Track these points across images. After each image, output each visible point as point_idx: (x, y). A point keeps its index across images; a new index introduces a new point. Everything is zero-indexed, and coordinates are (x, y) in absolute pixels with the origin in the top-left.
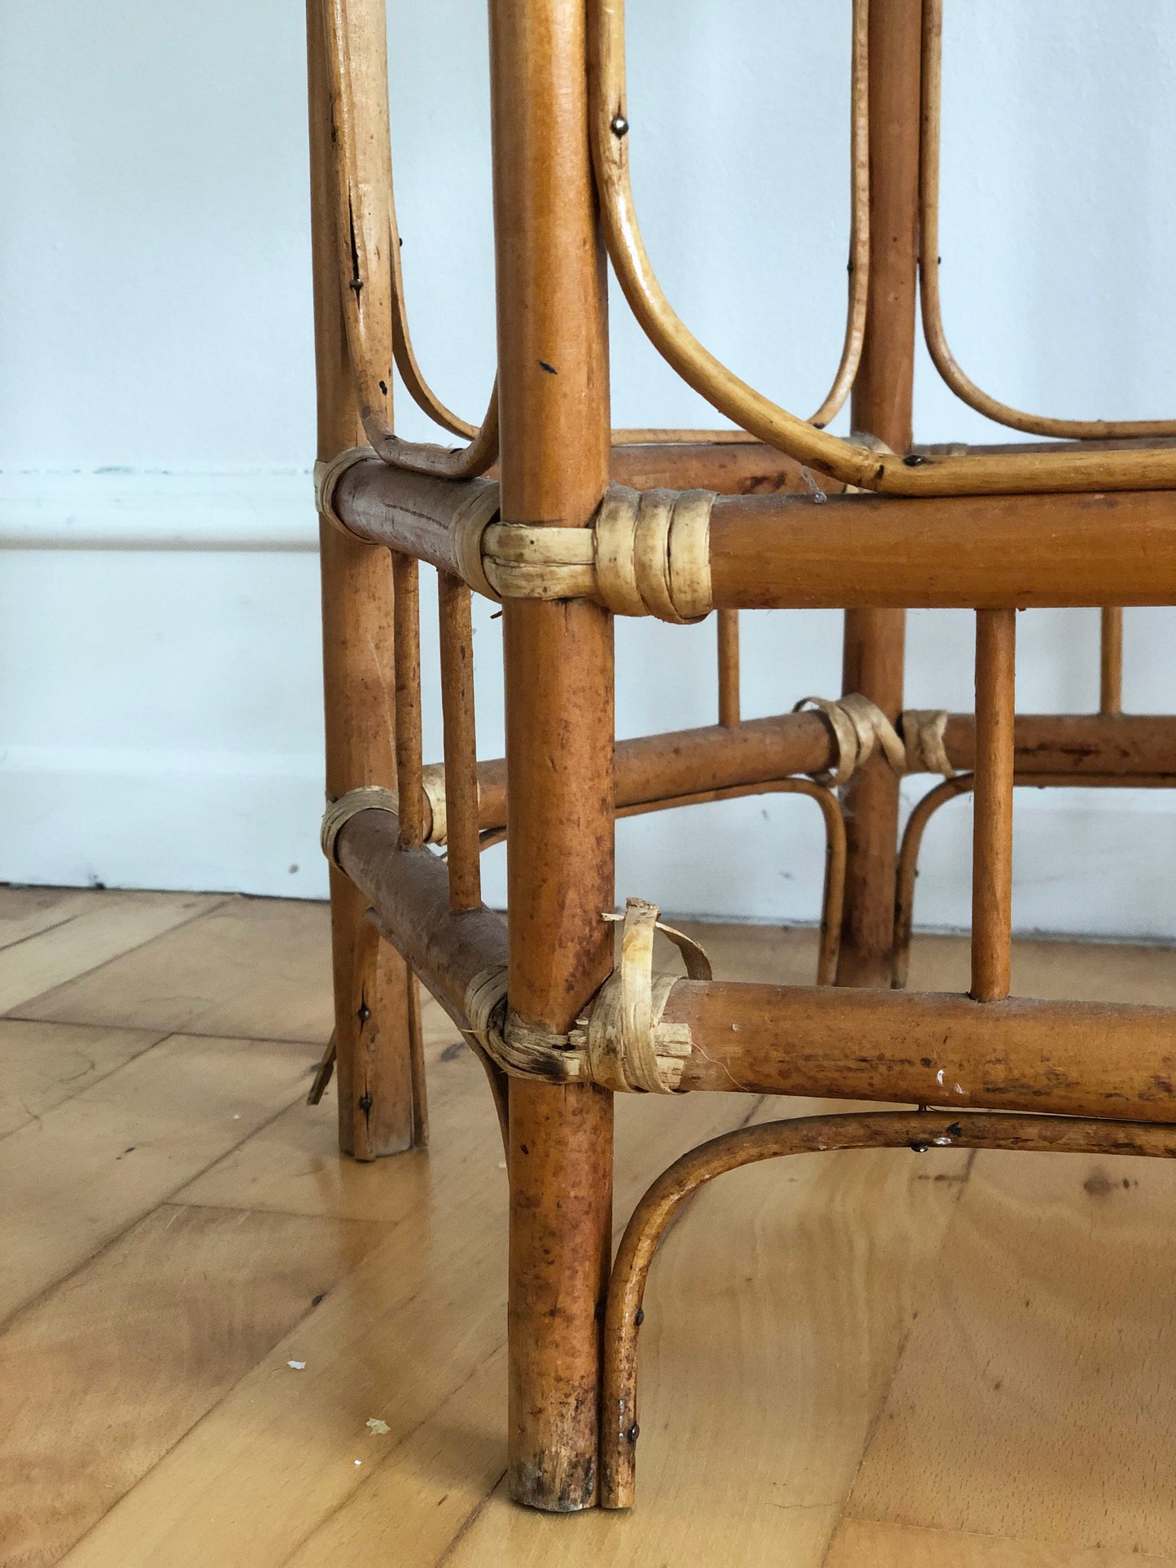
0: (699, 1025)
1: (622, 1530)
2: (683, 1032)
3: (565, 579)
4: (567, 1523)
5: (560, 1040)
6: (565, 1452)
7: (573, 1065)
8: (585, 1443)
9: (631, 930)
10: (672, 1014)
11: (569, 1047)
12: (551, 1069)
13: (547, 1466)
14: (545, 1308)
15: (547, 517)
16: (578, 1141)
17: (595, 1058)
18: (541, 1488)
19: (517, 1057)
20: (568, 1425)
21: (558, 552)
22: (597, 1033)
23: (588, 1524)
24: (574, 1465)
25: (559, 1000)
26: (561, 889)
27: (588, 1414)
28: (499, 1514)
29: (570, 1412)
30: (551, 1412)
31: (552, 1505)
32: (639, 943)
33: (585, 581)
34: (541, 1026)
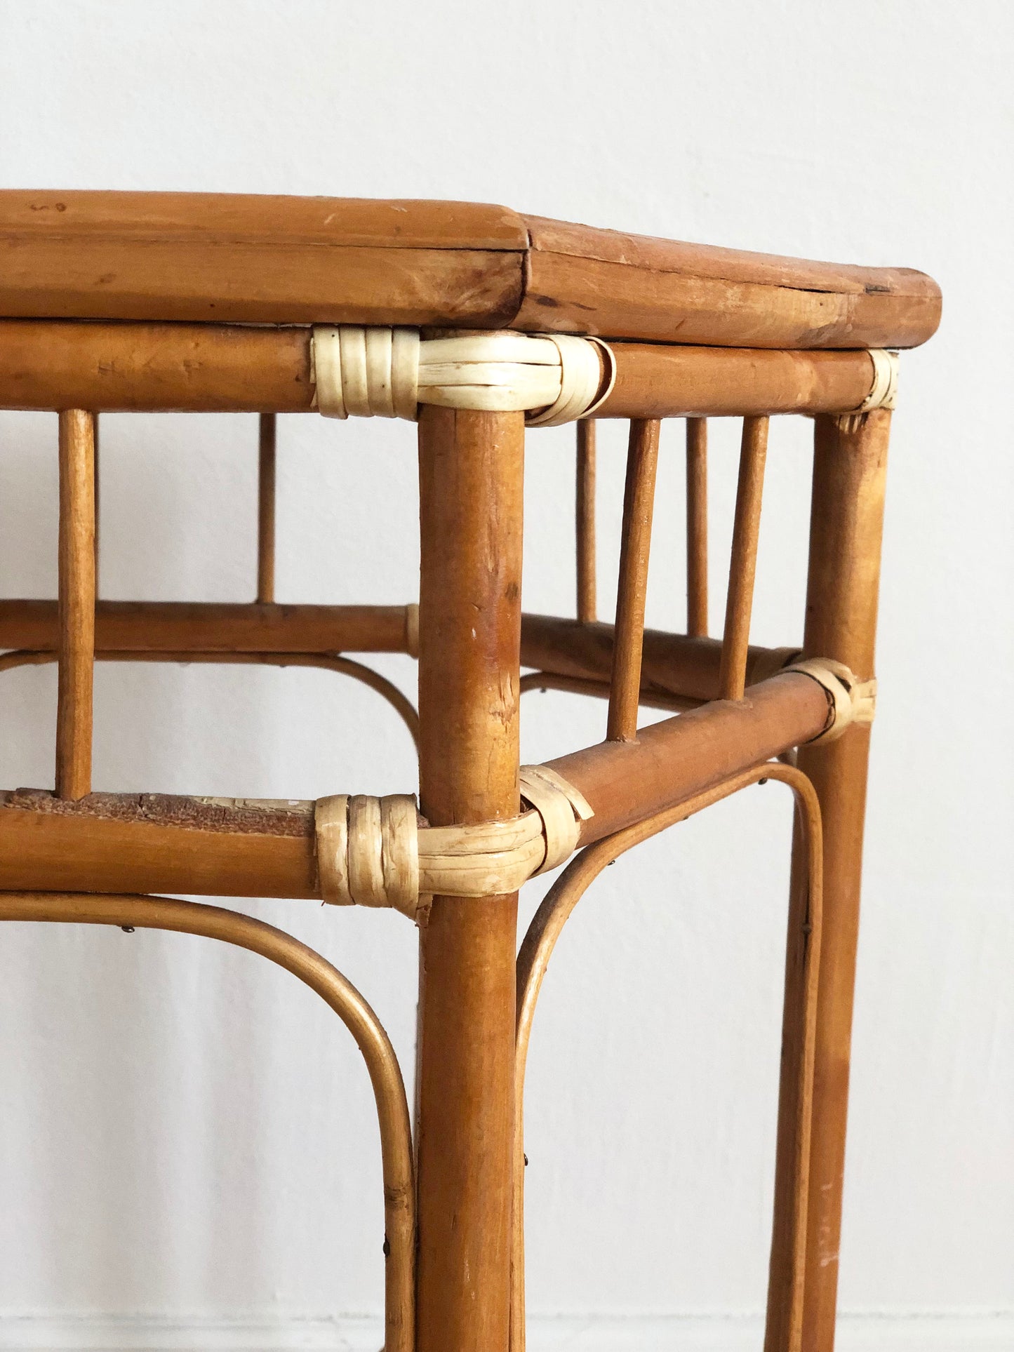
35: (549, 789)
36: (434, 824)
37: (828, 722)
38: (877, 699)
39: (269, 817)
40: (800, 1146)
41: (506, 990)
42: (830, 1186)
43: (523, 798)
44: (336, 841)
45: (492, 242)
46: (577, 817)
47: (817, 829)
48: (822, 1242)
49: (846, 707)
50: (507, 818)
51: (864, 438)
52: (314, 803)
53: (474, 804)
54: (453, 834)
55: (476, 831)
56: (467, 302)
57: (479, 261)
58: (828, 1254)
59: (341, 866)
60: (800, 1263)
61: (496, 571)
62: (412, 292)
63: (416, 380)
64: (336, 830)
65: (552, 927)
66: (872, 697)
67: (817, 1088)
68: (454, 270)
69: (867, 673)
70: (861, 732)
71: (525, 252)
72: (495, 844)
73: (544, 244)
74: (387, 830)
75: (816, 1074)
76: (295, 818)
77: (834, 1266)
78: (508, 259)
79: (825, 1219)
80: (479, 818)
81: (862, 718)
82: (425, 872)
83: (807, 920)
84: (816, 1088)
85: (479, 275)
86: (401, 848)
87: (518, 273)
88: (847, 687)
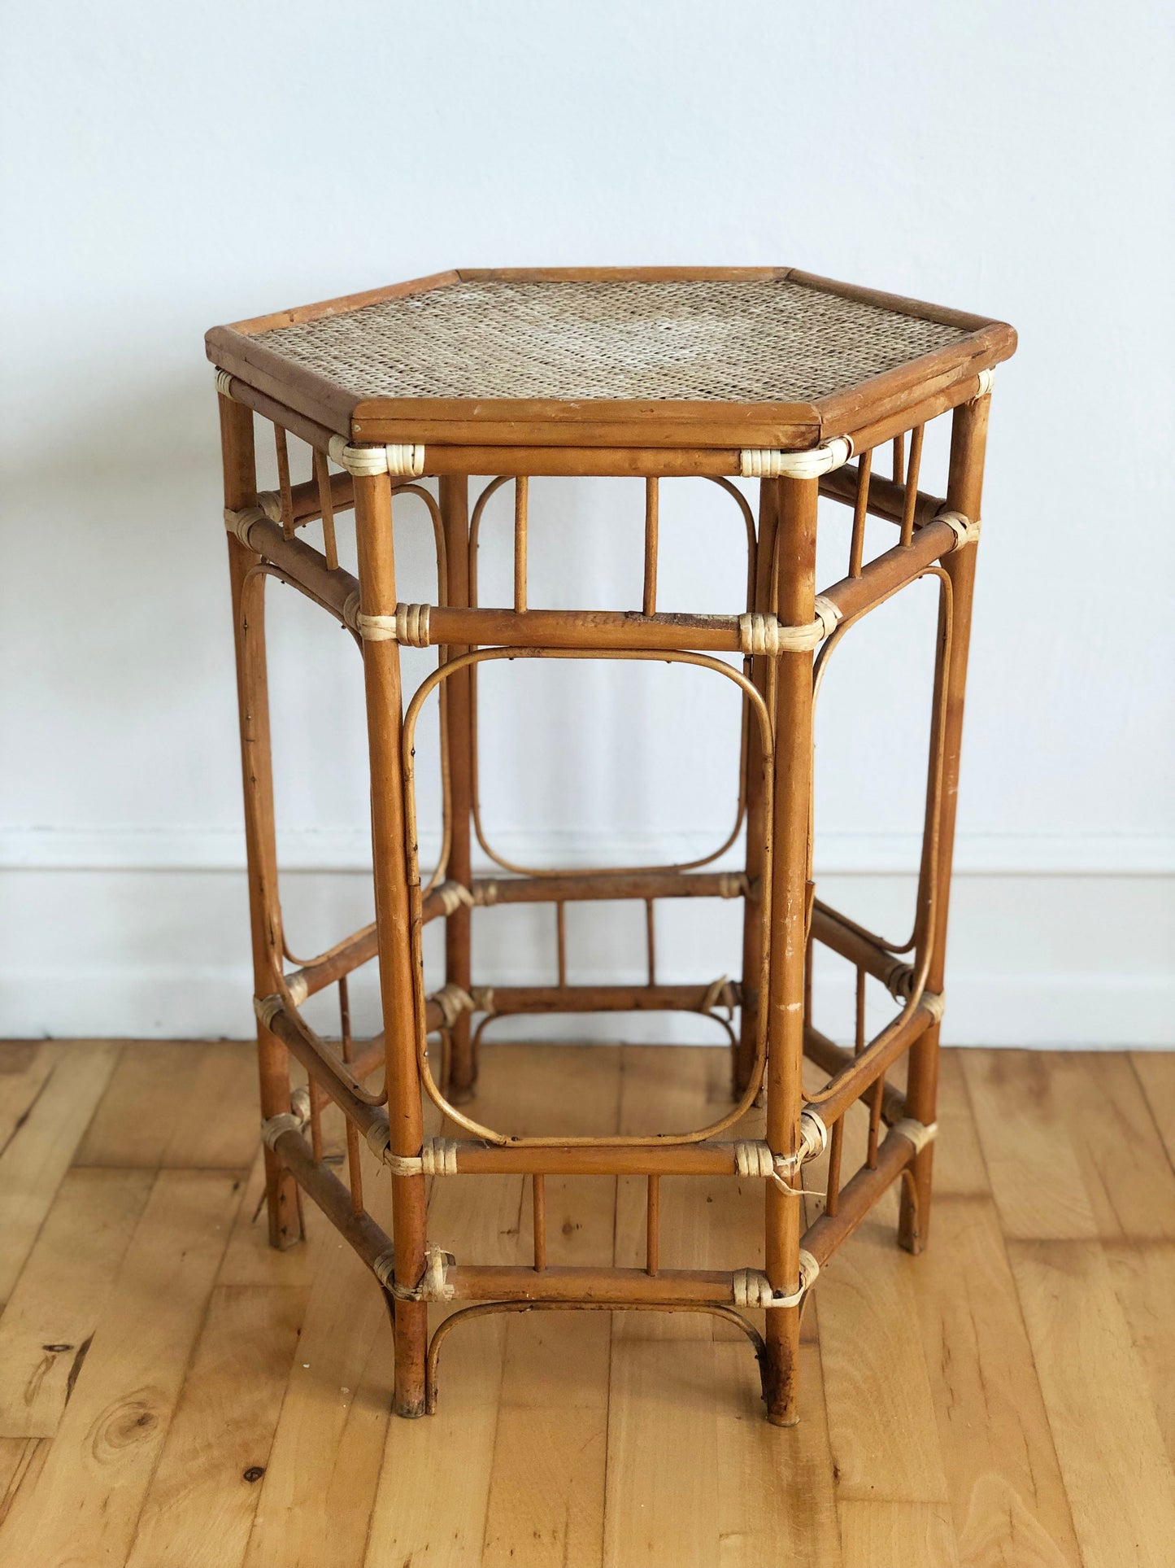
0: (456, 1284)
1: (434, 1420)
2: (451, 1287)
3: (413, 1172)
4: (418, 1421)
5: (414, 1291)
6: (416, 1401)
7: (418, 1297)
8: (422, 1397)
9: (434, 1259)
10: (448, 1282)
11: (416, 1292)
12: (412, 1299)
13: (411, 1405)
14: (409, 1363)
15: (407, 1154)
16: (418, 1316)
17: (425, 1296)
18: (409, 1412)
19: (400, 1295)
20: (417, 1394)
21: (411, 1165)
22: (426, 1289)
23: (424, 1419)
24: (419, 1404)
25: (413, 1280)
26: (414, 1249)
27: (423, 1388)
28: (395, 1420)
29: (417, 1390)
30: (412, 1391)
31: (413, 1416)
32: (437, 1264)
33: (420, 1172)
34: (407, 1287)
35: (825, 608)
36: (783, 626)
37: (954, 545)
38: (981, 530)
39: (723, 623)
40: (939, 738)
41: (809, 684)
42: (954, 757)
43: (816, 613)
44: (748, 633)
45: (808, 422)
46: (836, 617)
47: (950, 592)
48: (950, 783)
49: (963, 537)
50: (811, 623)
51: (977, 409)
52: (739, 616)
53: (799, 619)
54: (791, 629)
55: (799, 628)
56: (798, 443)
57: (803, 428)
58: (952, 788)
59: (750, 642)
60: (939, 793)
61: (808, 535)
62: (778, 440)
63: (779, 469)
64: (748, 628)
65: (826, 658)
66: (979, 529)
67: (949, 712)
68: (793, 432)
69: (976, 518)
70: (973, 546)
71: (820, 426)
72: (806, 633)
73: (827, 420)
74: (766, 628)
75: (948, 705)
76: (732, 623)
77: (955, 794)
78: (815, 427)
79: (951, 772)
80: (800, 624)
81: (974, 539)
82: (780, 643)
83: (945, 634)
84: (947, 712)
85: (803, 434)
86: (772, 635)
87: (817, 432)
88: (965, 527)
